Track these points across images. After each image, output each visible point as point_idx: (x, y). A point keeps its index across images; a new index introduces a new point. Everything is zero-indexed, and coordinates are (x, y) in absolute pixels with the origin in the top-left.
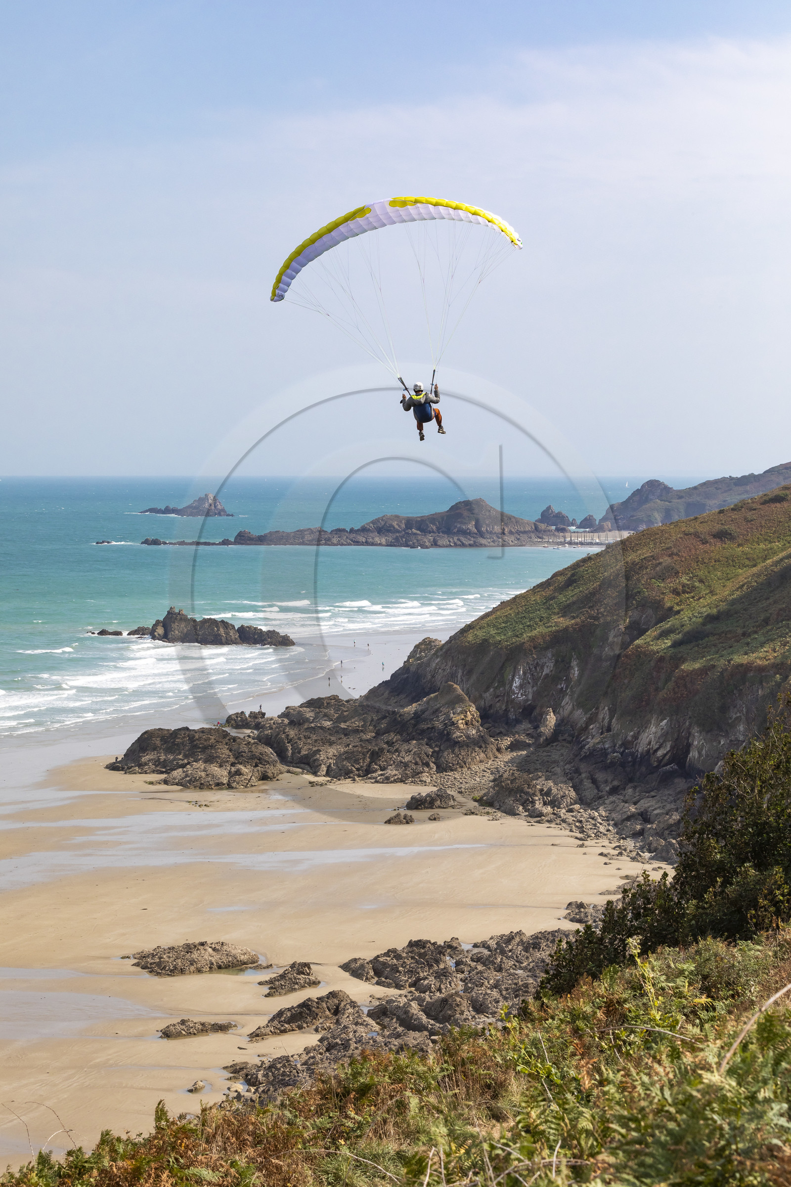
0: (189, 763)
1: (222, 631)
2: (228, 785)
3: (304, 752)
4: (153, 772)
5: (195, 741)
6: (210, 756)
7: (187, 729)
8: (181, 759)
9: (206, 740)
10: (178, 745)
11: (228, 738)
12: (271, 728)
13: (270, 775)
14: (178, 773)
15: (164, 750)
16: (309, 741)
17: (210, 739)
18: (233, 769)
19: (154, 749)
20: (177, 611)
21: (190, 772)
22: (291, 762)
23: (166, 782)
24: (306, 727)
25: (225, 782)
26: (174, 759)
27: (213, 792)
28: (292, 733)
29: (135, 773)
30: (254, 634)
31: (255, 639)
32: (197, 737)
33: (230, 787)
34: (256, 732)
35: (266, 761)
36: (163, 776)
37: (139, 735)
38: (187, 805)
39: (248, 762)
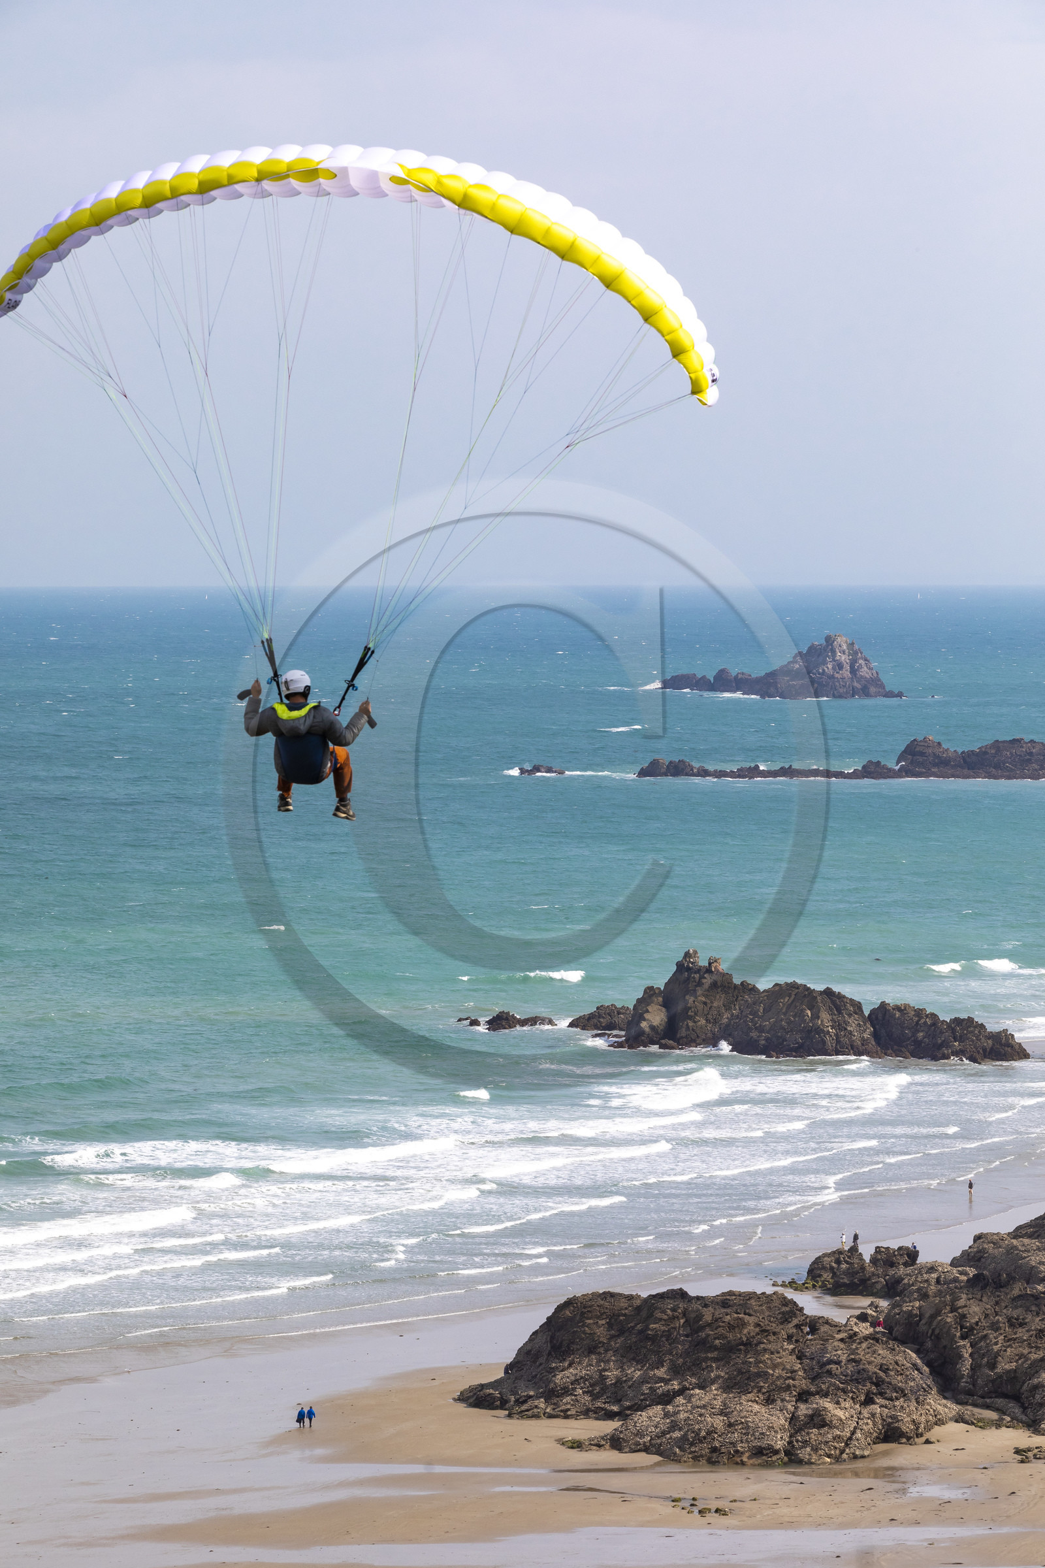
0: (681, 1392)
1: (825, 1019)
2: (787, 1453)
3: (1004, 1366)
4: (586, 1413)
5: (702, 1328)
6: (740, 1372)
7: (682, 1294)
8: (661, 1380)
9: (731, 1327)
10: (653, 1339)
11: (795, 1321)
12: (924, 1296)
13: (907, 1427)
14: (650, 1419)
15: (616, 1351)
16: (1021, 1333)
17: (743, 1324)
18: (804, 1410)
19: (591, 1350)
20: (703, 962)
21: (682, 1416)
22: (970, 1393)
23: (615, 1442)
24: (1016, 1292)
25: (780, 1445)
26: (644, 1380)
27: (745, 1472)
28: (975, 1310)
29: (536, 1416)
30: (916, 1027)
31: (918, 1043)
32: (708, 1317)
33: (792, 1459)
34: (884, 1304)
35: (896, 1389)
36: (609, 1427)
37: (550, 1311)
38: (667, 1509)
39: (844, 1391)
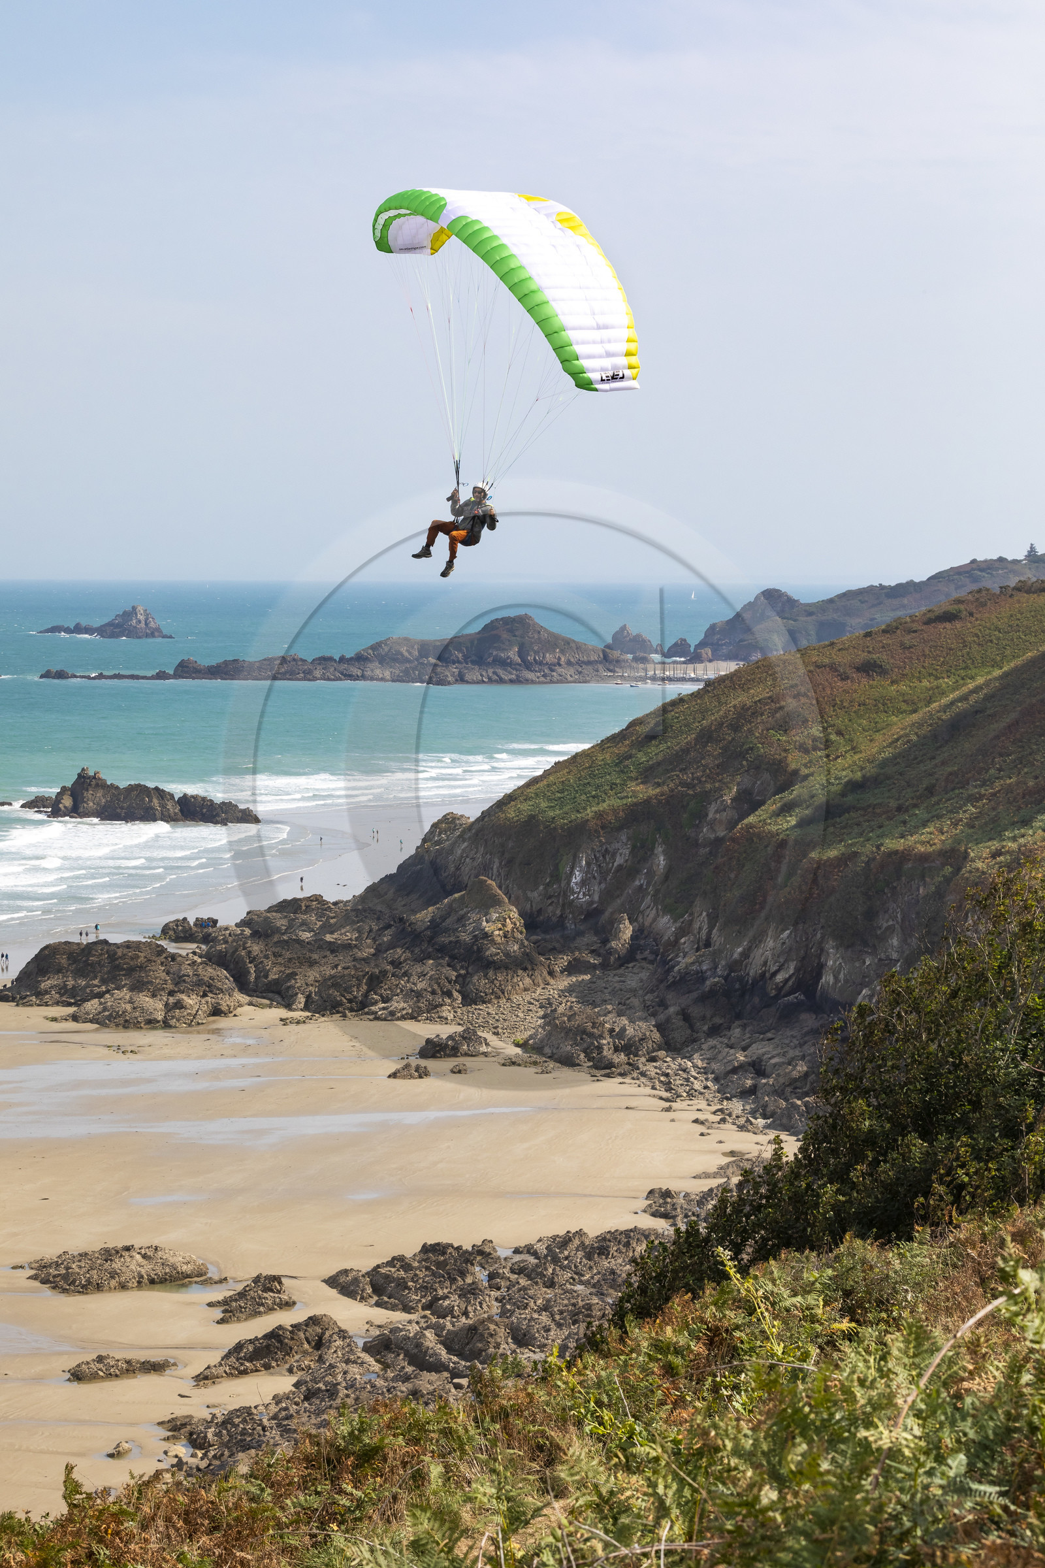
0: (108, 991)
1: (156, 802)
2: (164, 1022)
3: (272, 977)
4: (57, 1003)
5: (117, 959)
6: (138, 981)
7: (105, 942)
8: (96, 986)
9: (132, 959)
10: (92, 965)
11: (164, 955)
12: (226, 942)
13: (224, 1008)
14: (92, 1006)
15: (72, 972)
16: (280, 960)
17: (138, 957)
18: (172, 1000)
19: (59, 971)
20: (91, 773)
21: (109, 1004)
22: (255, 991)
23: (75, 1018)
24: (275, 939)
25: (160, 1018)
26: (87, 986)
27: (143, 1032)
28: (256, 948)
29: (32, 1005)
30: (202, 806)
31: (203, 815)
32: (120, 954)
33: (166, 1025)
34: (204, 947)
35: (218, 989)
36: (71, 1010)
37: (37, 952)
38: (106, 1051)
39: (192, 990)
